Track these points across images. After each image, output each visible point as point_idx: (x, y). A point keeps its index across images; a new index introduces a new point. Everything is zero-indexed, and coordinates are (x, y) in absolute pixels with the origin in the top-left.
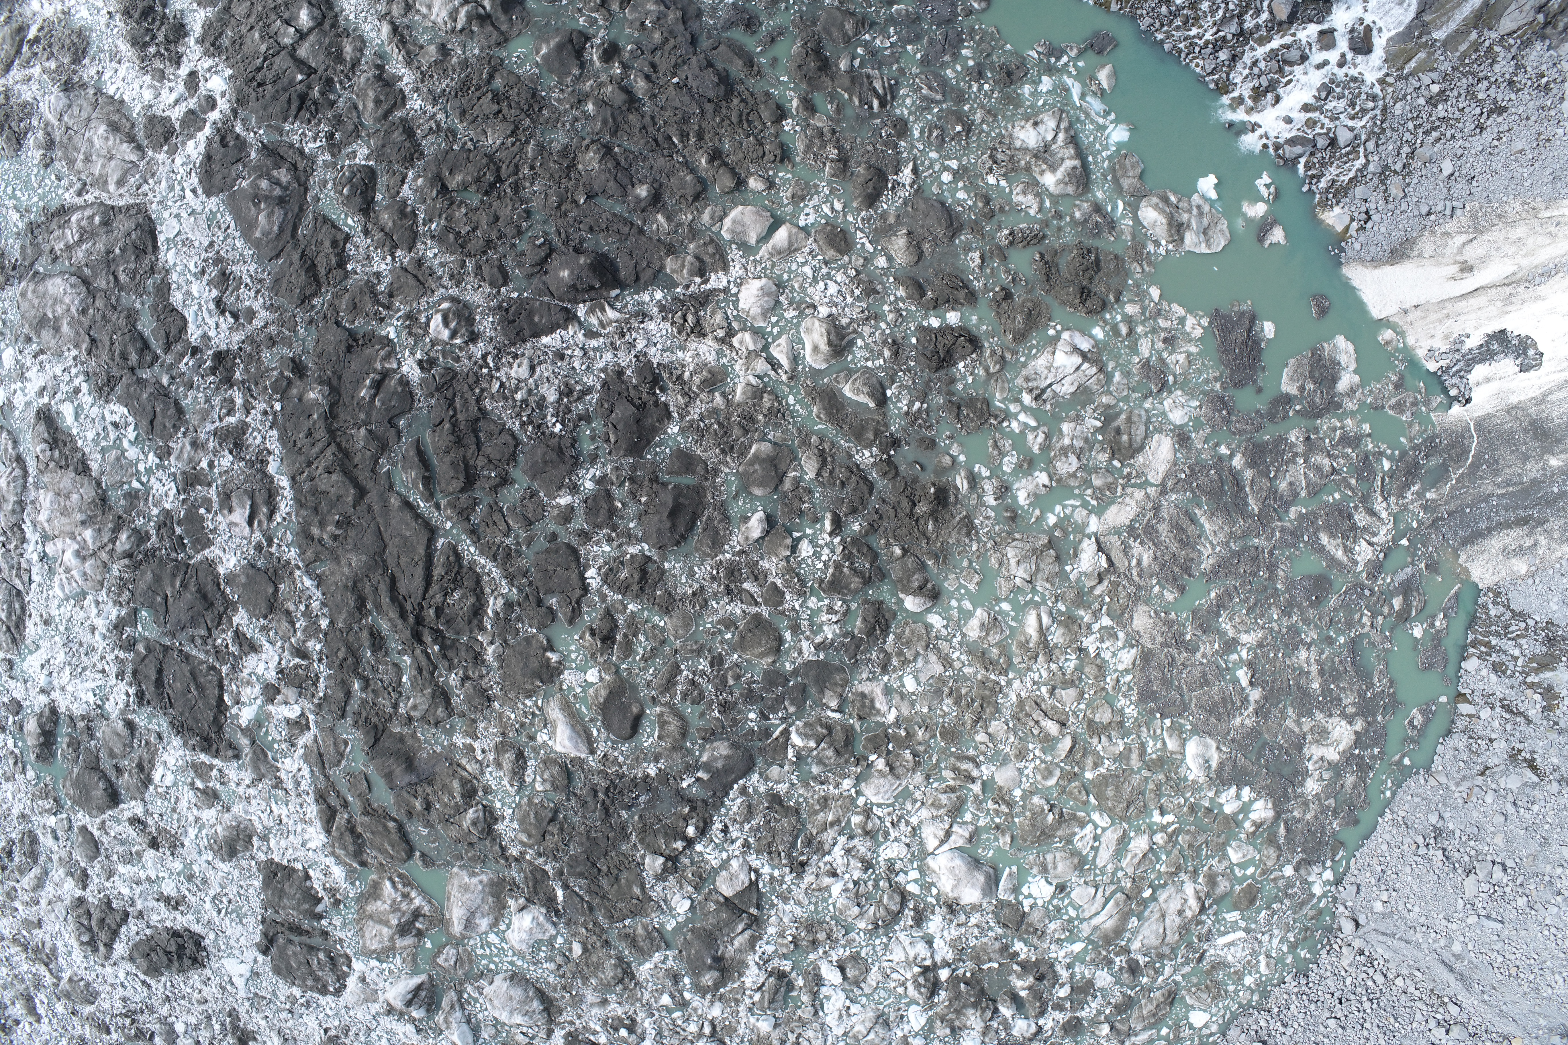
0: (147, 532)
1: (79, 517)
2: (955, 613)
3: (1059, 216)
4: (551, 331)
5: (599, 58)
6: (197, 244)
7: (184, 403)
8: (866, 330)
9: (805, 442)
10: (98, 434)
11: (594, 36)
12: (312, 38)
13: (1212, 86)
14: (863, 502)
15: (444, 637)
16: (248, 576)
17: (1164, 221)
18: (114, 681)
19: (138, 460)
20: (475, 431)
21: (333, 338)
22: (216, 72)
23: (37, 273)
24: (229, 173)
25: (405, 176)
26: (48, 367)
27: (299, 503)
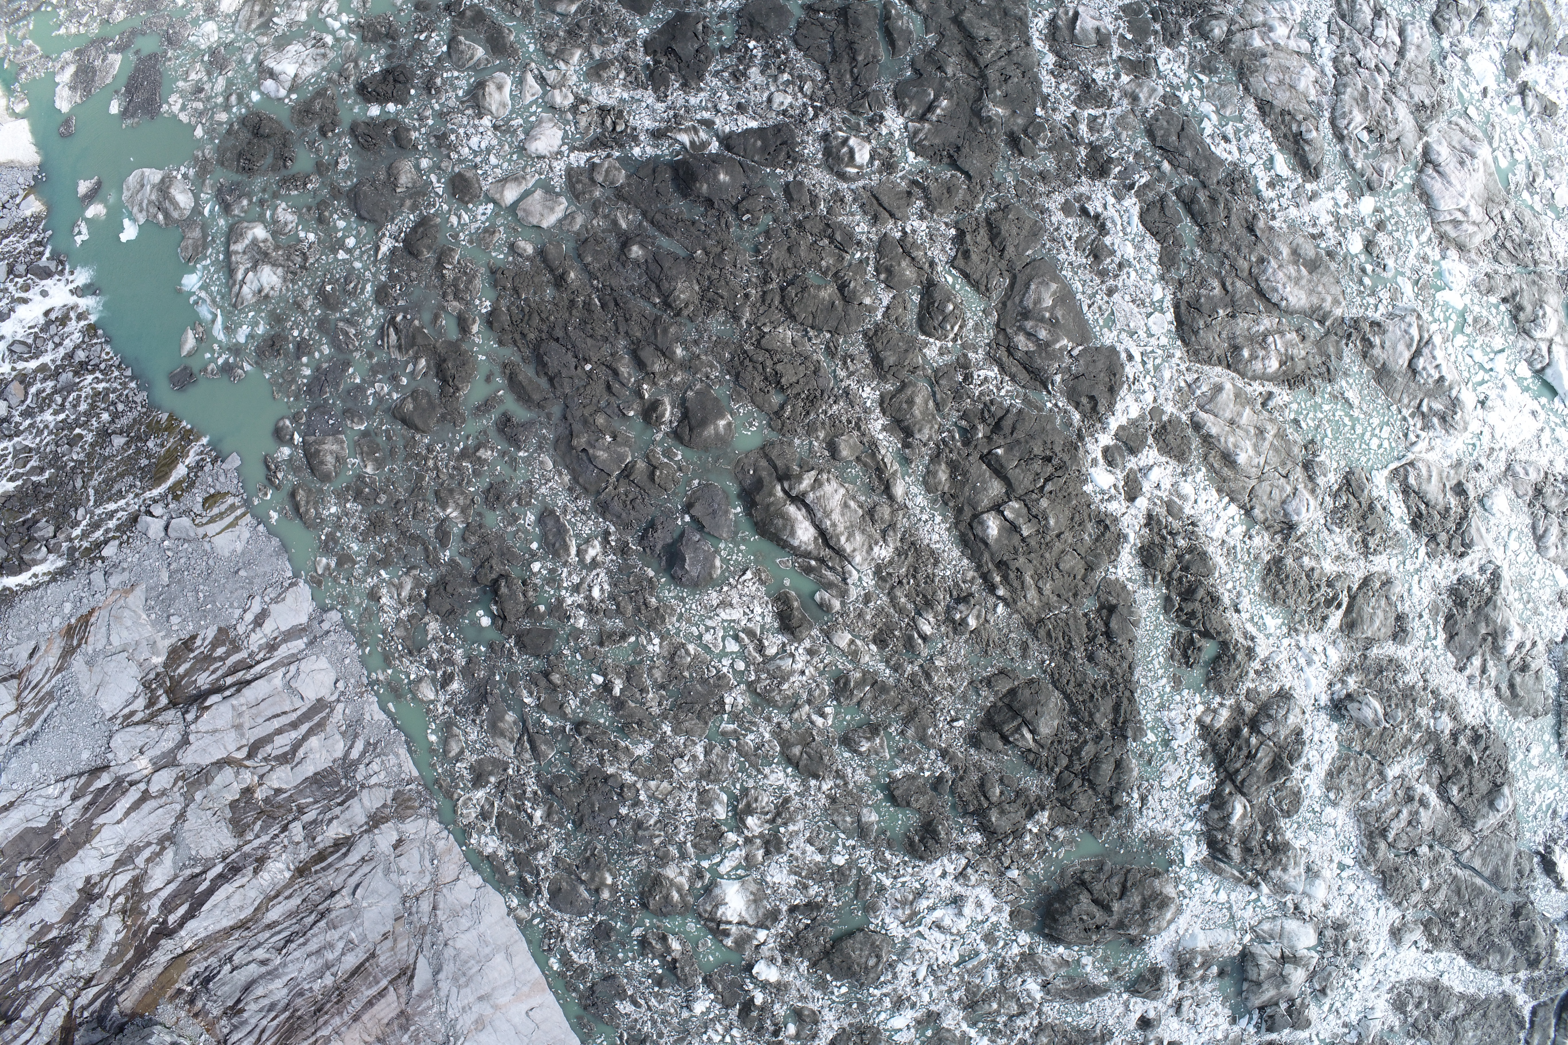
0: (1193, 33)
1: (1268, 60)
3: (261, 202)
4: (748, 132)
5: (663, 403)
6: (1127, 297)
7: (1146, 140)
8: (452, 103)
9: (527, 11)
10: (1246, 136)
11: (667, 434)
12: (985, 503)
13: (100, 332)
17: (172, 191)
19: (1201, 100)
20: (834, 53)
21: (974, 162)
22: (1103, 492)
23: (1321, 322)
24: (1087, 366)
25: (886, 315)
26: (1307, 219)
27: (1023, 23)
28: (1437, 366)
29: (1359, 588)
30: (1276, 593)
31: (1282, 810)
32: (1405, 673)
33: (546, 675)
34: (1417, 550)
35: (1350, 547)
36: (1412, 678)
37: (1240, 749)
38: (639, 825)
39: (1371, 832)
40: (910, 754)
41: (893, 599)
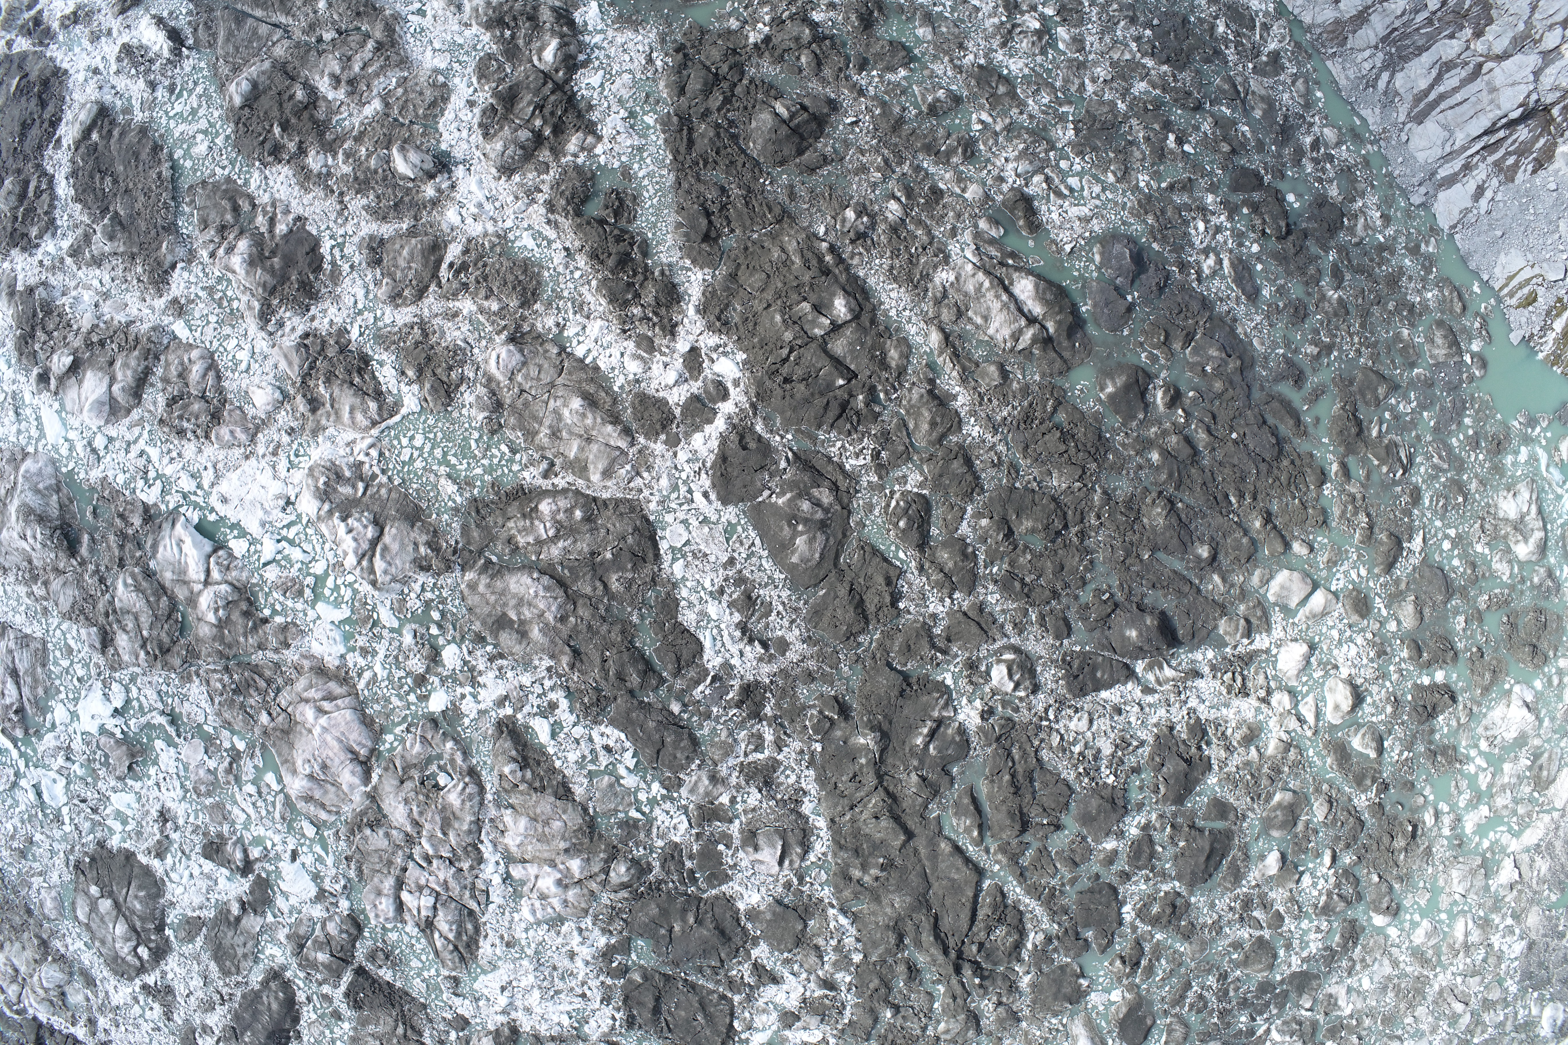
0: (649, 864)
1: (563, 845)
2: (1407, 925)
4: (1109, 686)
5: (1164, 405)
6: (712, 559)
7: (699, 734)
8: (1375, 689)
9: (1318, 790)
10: (584, 757)
11: (1157, 377)
12: (849, 331)
14: (1355, 838)
15: (982, 969)
16: (774, 913)
18: (597, 1005)
19: (638, 789)
20: (1032, 780)
21: (885, 681)
22: (725, 354)
23: (489, 562)
24: (752, 482)
25: (964, 511)
26: (510, 674)
27: (838, 844)
28: (350, 531)
29: (427, 287)
30: (525, 272)
31: (496, 60)
32: (366, 208)
33: (1234, 151)
34: (361, 334)
35: (441, 328)
36: (357, 203)
37: (552, 113)
38: (1133, 20)
39: (393, 46)
40: (893, 90)
41: (929, 232)
